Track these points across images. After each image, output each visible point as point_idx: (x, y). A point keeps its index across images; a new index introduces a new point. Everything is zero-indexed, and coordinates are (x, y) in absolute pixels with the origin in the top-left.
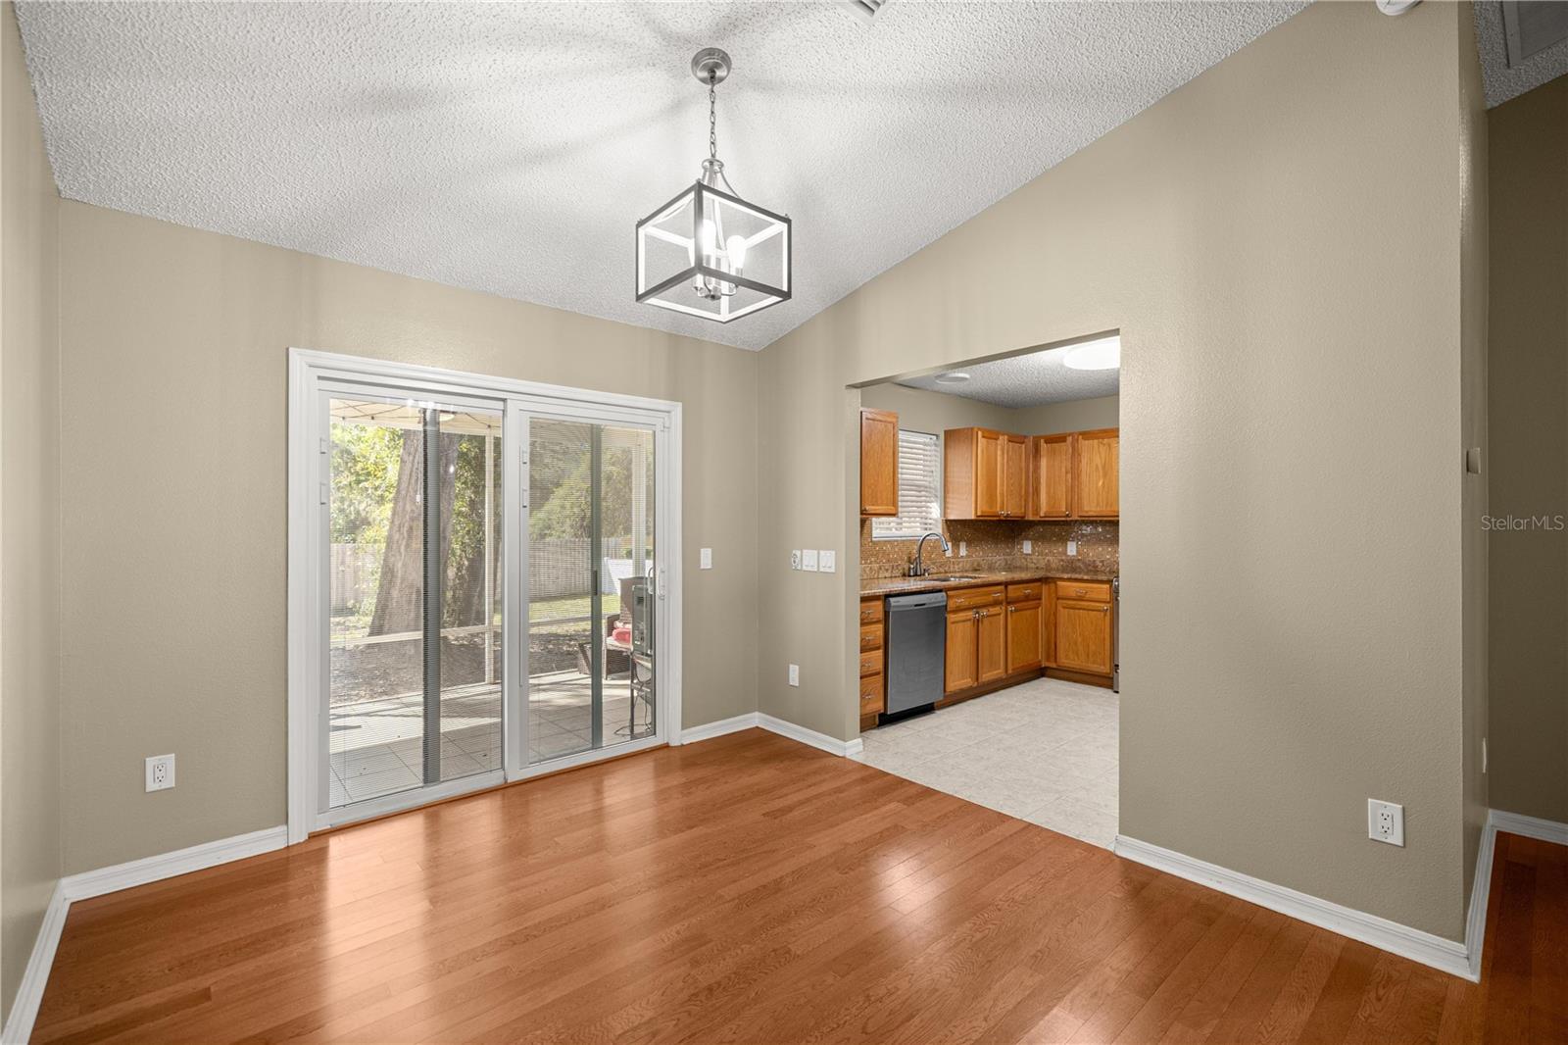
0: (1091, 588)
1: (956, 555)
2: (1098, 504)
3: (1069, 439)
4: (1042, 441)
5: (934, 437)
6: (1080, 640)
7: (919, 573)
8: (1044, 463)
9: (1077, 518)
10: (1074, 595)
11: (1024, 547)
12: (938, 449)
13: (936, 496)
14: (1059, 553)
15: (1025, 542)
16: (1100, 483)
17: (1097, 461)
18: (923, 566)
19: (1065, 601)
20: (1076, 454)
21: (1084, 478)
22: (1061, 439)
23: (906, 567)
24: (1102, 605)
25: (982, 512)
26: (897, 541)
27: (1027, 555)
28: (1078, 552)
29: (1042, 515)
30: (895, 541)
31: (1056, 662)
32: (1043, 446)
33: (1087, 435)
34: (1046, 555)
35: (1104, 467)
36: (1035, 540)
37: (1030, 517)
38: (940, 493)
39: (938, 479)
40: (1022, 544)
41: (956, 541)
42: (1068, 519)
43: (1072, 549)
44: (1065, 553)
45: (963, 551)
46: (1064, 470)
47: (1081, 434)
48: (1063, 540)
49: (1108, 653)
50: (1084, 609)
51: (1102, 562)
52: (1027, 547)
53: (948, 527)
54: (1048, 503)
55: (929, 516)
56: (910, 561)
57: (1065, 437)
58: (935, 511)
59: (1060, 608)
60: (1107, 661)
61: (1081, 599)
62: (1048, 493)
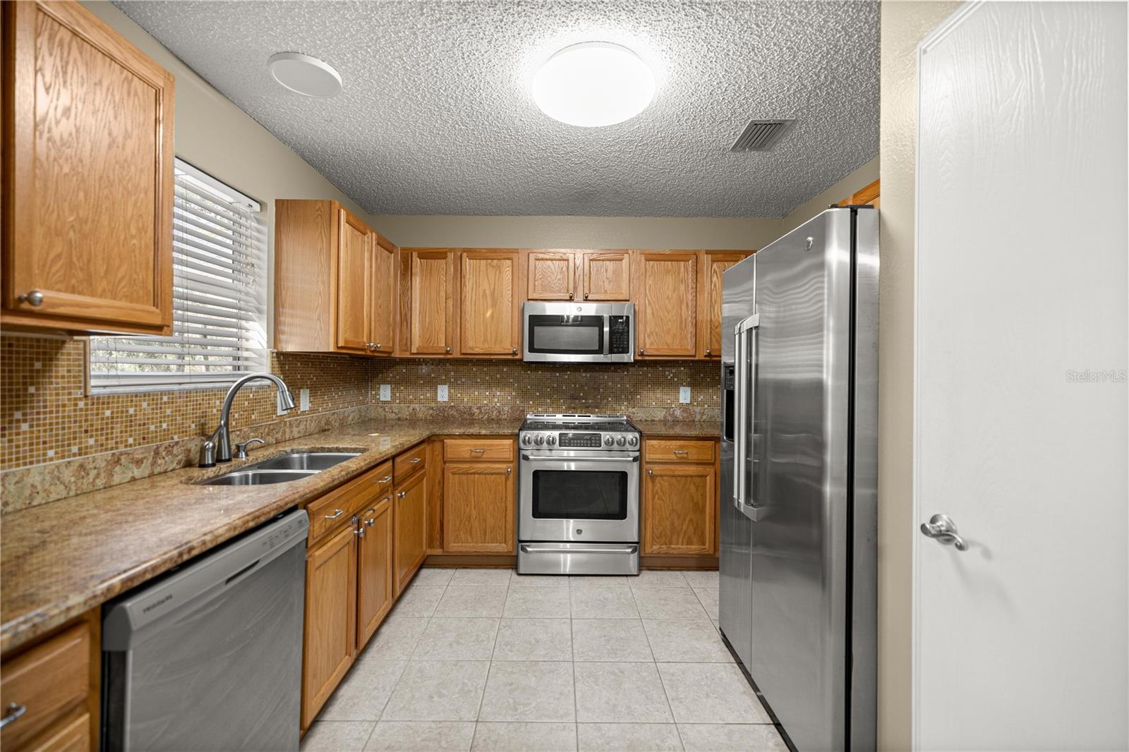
0: (491, 445)
1: (294, 410)
2: (485, 340)
3: (451, 256)
4: (415, 254)
5: (257, 207)
6: (474, 513)
7: (225, 455)
8: (417, 281)
9: (459, 356)
10: (467, 455)
11: (382, 392)
12: (265, 229)
13: (259, 311)
14: (427, 399)
15: (382, 387)
16: (489, 314)
17: (485, 286)
18: (235, 440)
19: (455, 465)
20: (459, 275)
21: (468, 306)
22: (439, 255)
23: (194, 446)
24: (504, 466)
25: (346, 341)
26: (170, 393)
27: (385, 402)
28: (450, 397)
29: (414, 351)
30: (162, 393)
31: (442, 546)
32: (417, 261)
33: (474, 254)
34: (411, 402)
35: (493, 294)
36: (396, 384)
37: (397, 354)
38: (266, 305)
39: (265, 282)
40: (379, 388)
41: (295, 388)
42: (449, 356)
43: (443, 393)
44: (435, 399)
45: (305, 404)
46: (443, 294)
47: (465, 250)
48: (432, 383)
49: (510, 526)
50: (480, 474)
51: (479, 408)
52: (385, 393)
53: (282, 365)
54: (422, 336)
55: (245, 344)
56: (203, 433)
57: (446, 253)
58: (257, 337)
59: (448, 475)
60: (510, 536)
61: (476, 460)
62: (422, 322)
